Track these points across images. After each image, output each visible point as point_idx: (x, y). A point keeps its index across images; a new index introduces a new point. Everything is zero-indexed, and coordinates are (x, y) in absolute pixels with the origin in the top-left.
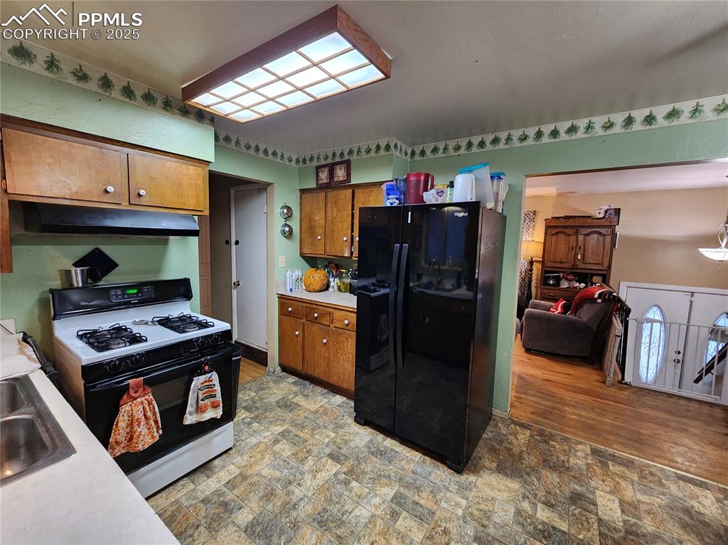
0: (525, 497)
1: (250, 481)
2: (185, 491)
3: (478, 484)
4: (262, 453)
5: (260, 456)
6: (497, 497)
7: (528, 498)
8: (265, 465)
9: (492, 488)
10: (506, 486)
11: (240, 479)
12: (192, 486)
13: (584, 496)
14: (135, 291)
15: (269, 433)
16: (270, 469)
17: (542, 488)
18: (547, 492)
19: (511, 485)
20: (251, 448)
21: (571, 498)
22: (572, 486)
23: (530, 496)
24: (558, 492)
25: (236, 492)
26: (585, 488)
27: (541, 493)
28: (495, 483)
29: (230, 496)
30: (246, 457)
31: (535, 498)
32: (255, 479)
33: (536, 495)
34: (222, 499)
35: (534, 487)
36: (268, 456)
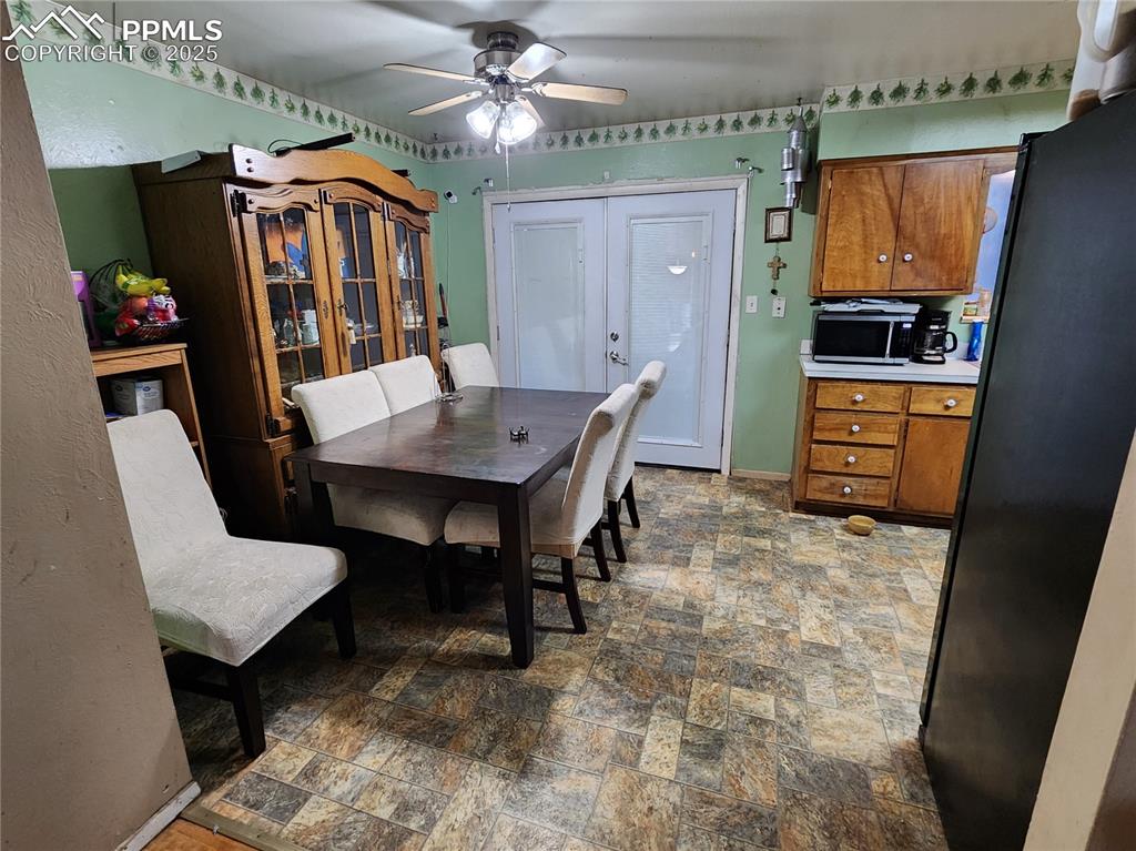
0: (797, 725)
3: (878, 727)
6: (838, 712)
7: (793, 725)
9: (853, 727)
10: (832, 737)
13: (699, 755)
17: (773, 752)
18: (763, 746)
19: (826, 742)
21: (722, 745)
22: (718, 774)
23: (789, 728)
24: (744, 752)
26: (696, 775)
27: (772, 739)
28: (854, 738)
31: (781, 727)
33: (780, 734)
35: (786, 750)
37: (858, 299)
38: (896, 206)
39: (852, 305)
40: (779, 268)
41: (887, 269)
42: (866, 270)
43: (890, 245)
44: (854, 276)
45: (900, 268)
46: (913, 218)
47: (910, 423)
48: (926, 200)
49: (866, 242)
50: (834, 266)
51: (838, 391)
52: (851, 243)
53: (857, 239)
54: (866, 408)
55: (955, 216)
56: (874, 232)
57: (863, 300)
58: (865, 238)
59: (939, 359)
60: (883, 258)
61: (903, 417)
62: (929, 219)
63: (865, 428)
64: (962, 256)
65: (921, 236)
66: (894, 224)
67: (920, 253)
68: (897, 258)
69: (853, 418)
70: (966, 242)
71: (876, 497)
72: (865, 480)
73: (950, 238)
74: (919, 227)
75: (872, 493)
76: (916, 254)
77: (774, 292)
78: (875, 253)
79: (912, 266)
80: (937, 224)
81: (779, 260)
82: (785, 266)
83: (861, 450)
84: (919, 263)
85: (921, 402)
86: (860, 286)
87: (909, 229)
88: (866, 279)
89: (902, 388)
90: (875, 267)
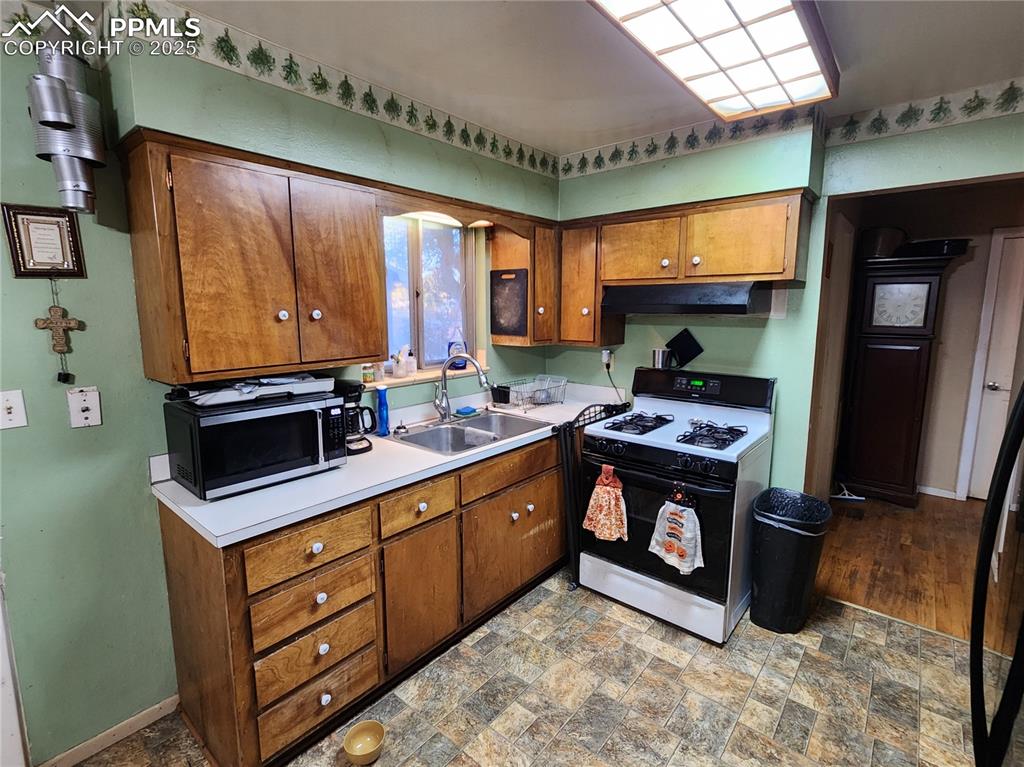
1: (670, 682)
2: (637, 626)
4: (731, 685)
5: (724, 684)
8: (706, 694)
11: (668, 672)
12: (644, 629)
14: (701, 383)
15: (782, 685)
16: (702, 703)
20: (735, 670)
25: (648, 672)
29: (639, 668)
30: (712, 668)
32: (677, 689)
34: (634, 661)
36: (728, 694)
37: (255, 380)
38: (286, 236)
39: (246, 390)
40: (66, 331)
41: (290, 330)
42: (260, 333)
43: (289, 296)
44: (244, 345)
45: (309, 330)
46: (311, 258)
47: (386, 552)
48: (323, 236)
49: (253, 289)
50: (206, 328)
51: (281, 550)
52: (229, 289)
53: (237, 282)
54: (328, 558)
55: (358, 261)
56: (263, 273)
57: (265, 381)
58: (250, 283)
59: (365, 444)
60: (283, 315)
61: (375, 549)
62: (331, 262)
63: (330, 590)
64: (374, 313)
65: (326, 284)
66: (289, 266)
67: (329, 309)
68: (301, 316)
69: (312, 583)
70: (374, 294)
71: (362, 680)
72: (345, 666)
73: (358, 290)
74: (321, 270)
75: (358, 677)
76: (325, 310)
77: (65, 378)
78: (270, 307)
79: (322, 326)
80: (341, 268)
81: (65, 314)
82: (81, 326)
83: (331, 627)
84: (331, 322)
85: (392, 518)
86: (256, 358)
87: (309, 273)
88: (264, 348)
89: (367, 509)
90: (275, 330)
